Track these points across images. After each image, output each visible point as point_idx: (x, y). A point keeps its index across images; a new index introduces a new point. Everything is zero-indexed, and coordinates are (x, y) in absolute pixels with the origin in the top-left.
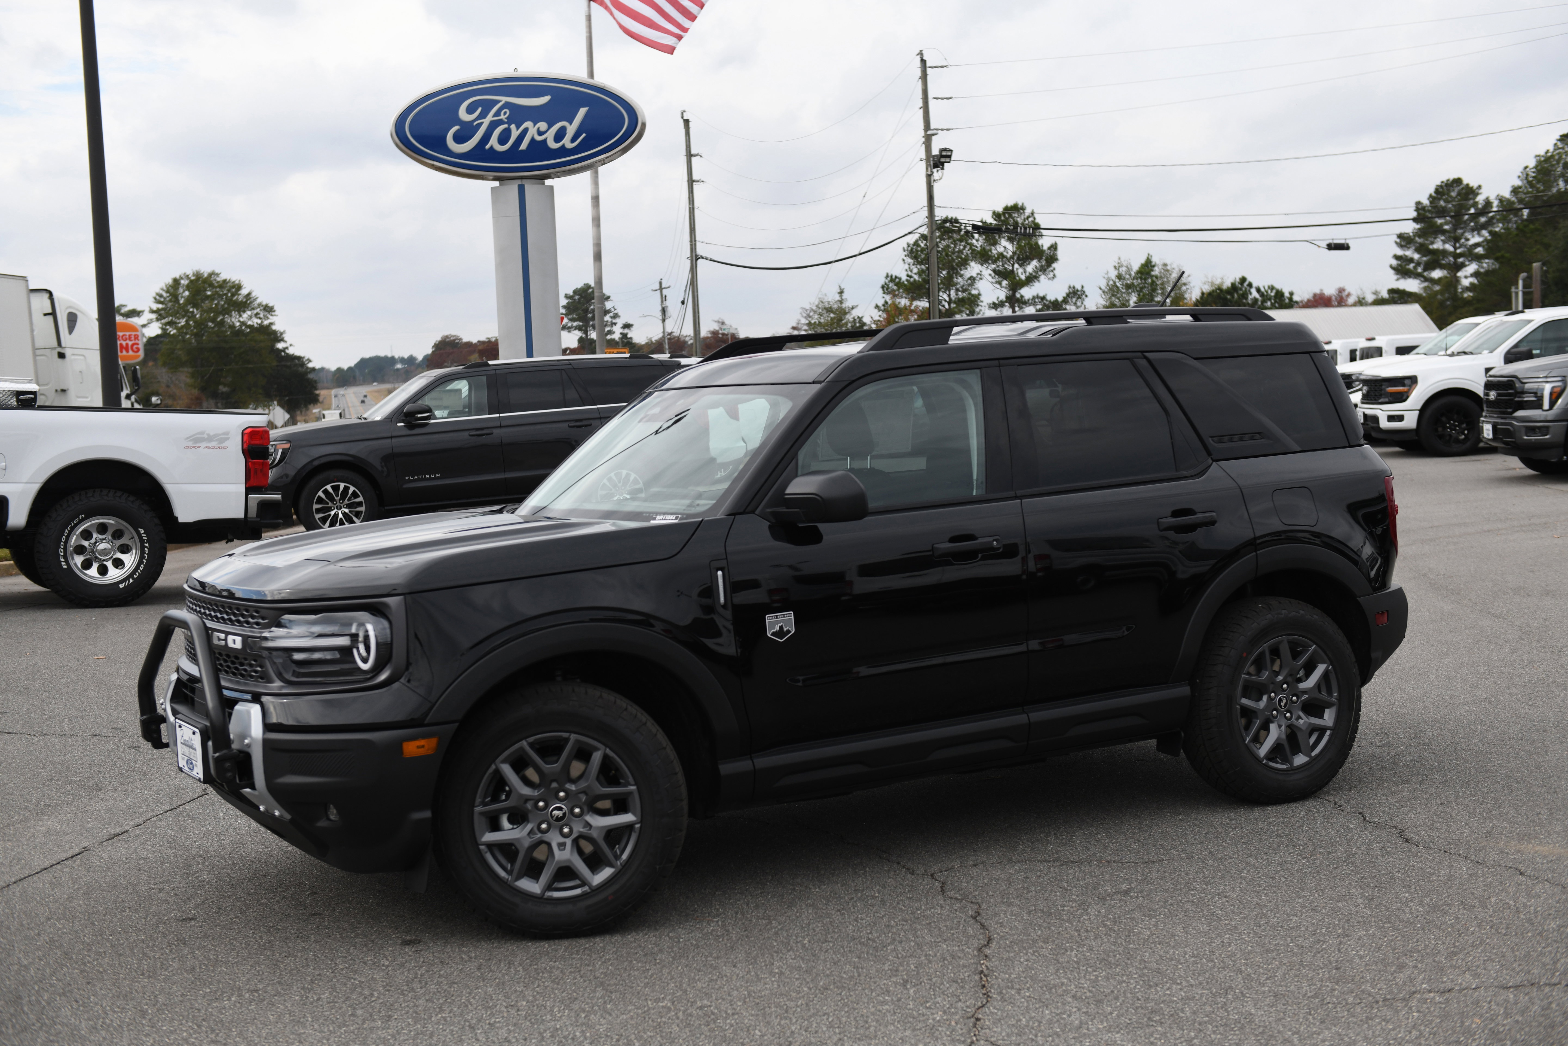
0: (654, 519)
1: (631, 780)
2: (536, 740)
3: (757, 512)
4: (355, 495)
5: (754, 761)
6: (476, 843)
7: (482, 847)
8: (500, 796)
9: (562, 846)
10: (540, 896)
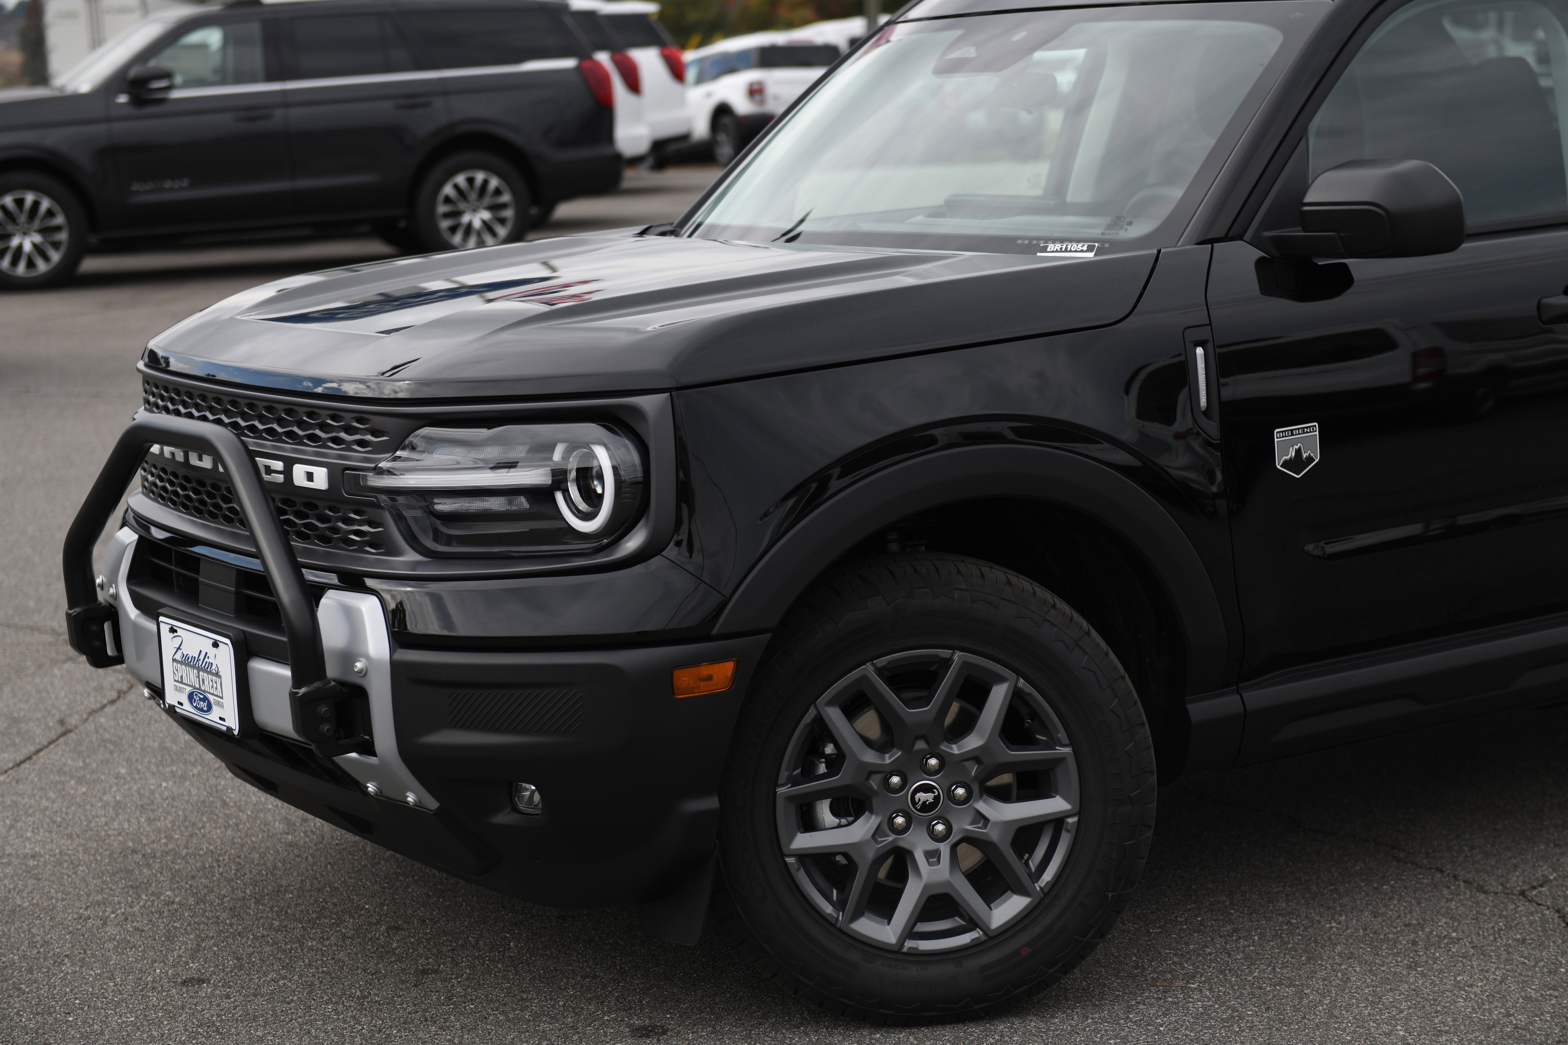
0: (1044, 250)
1: (1062, 735)
2: (890, 662)
3: (1248, 236)
4: (50, 213)
5: (1244, 695)
6: (780, 853)
7: (790, 860)
8: (814, 766)
9: (932, 856)
10: (896, 949)
